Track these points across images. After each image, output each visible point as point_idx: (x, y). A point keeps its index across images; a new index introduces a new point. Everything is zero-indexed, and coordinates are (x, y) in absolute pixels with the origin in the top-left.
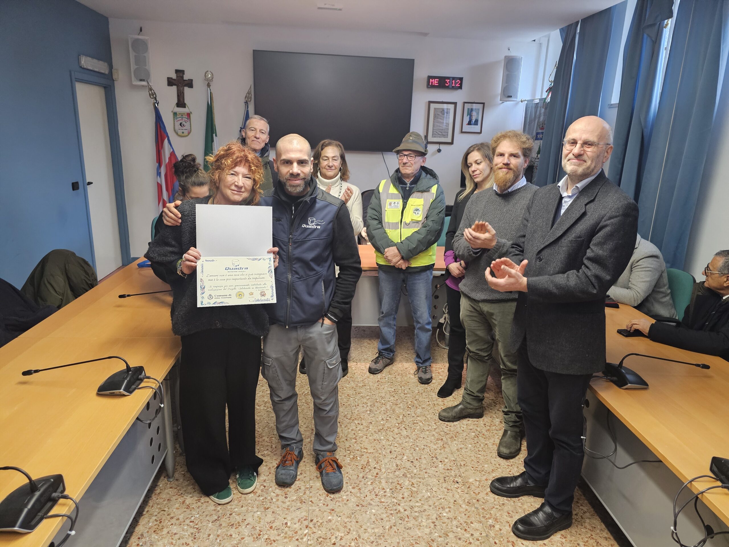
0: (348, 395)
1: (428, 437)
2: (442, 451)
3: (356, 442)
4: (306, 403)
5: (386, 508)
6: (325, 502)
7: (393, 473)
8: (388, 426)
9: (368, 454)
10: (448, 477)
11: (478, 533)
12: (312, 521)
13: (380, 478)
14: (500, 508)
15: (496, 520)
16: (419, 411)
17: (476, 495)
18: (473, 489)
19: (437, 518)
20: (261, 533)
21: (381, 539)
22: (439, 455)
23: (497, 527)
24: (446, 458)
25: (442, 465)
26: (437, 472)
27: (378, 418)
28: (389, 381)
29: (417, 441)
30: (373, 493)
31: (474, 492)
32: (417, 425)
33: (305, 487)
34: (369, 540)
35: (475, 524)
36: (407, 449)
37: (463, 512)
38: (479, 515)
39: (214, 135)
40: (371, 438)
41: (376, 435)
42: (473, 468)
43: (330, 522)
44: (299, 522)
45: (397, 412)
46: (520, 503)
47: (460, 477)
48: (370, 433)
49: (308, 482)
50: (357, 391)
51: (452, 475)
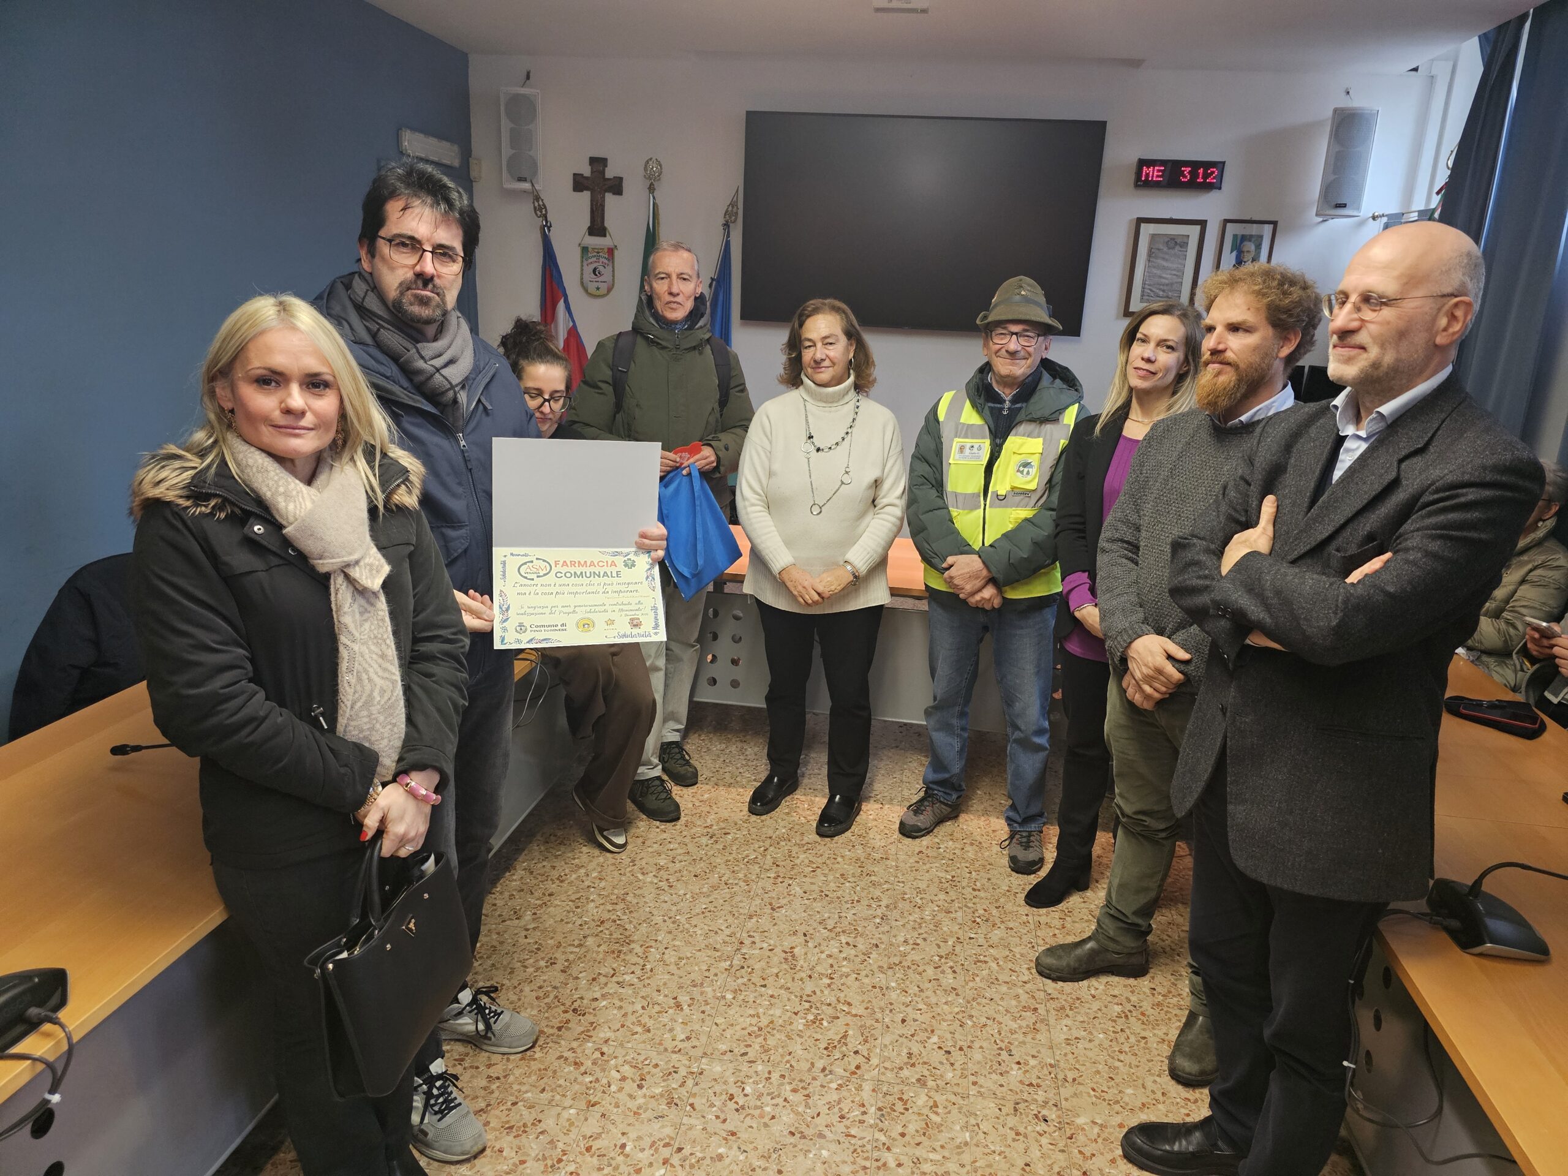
0: (842, 875)
1: (1000, 1001)
2: (1029, 1038)
3: (829, 986)
4: (745, 881)
5: (855, 1150)
6: (723, 1111)
7: (895, 1071)
8: (917, 958)
9: (849, 1019)
10: (1026, 1104)
12: (680, 1150)
13: (861, 1077)
16: (997, 934)
17: (1085, 1158)
18: (1079, 1144)
20: (564, 1158)
22: (1017, 1047)
24: (1033, 1056)
25: (1020, 1072)
26: (1001, 1086)
27: (895, 936)
28: (945, 854)
29: (974, 1003)
30: (836, 1110)
31: (1080, 1152)
32: (984, 965)
33: (689, 1070)
36: (944, 1020)
40: (866, 981)
41: (881, 975)
42: (1094, 1090)
43: (720, 1160)
44: (651, 1147)
45: (945, 929)
47: (1055, 1108)
48: (868, 969)
49: (696, 1060)
50: (864, 870)
51: (1037, 1101)
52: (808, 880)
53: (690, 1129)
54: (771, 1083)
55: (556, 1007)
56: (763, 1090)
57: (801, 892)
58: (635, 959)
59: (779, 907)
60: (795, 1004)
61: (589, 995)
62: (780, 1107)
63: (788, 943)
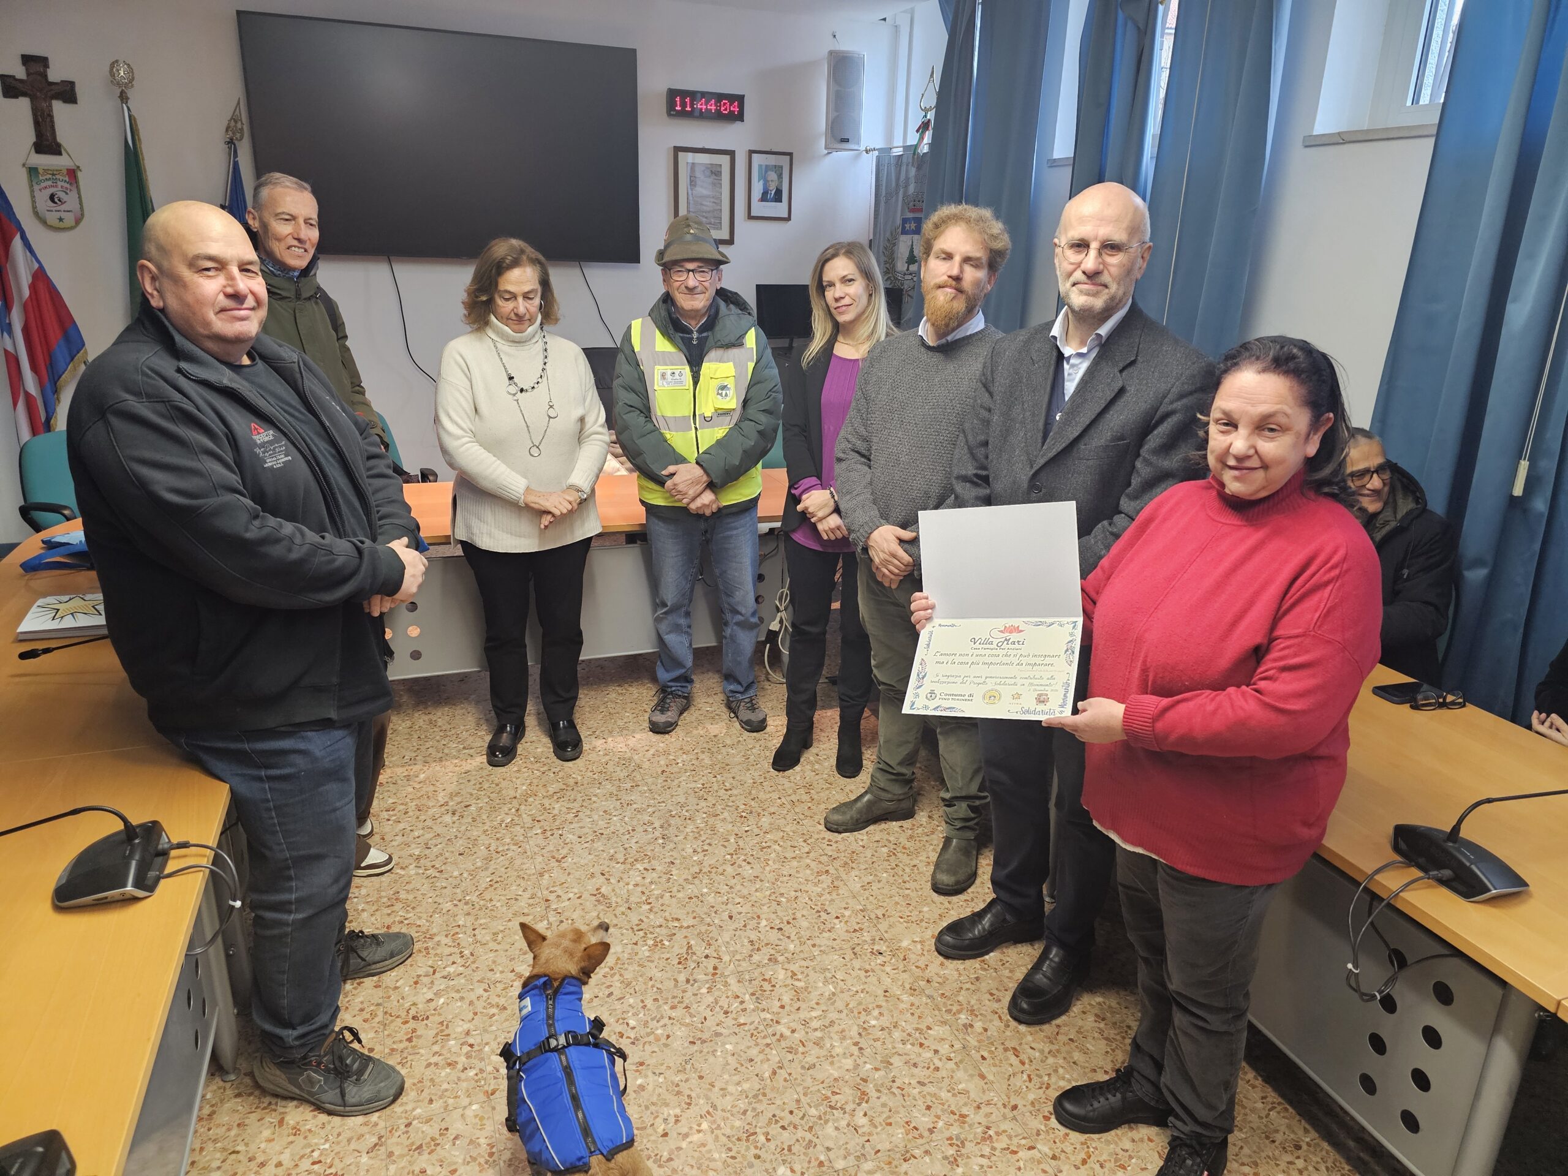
0: (605, 812)
1: (798, 872)
2: (834, 896)
3: (651, 910)
4: (514, 844)
5: (752, 1035)
7: (747, 959)
8: (712, 862)
9: (684, 932)
10: (860, 946)
11: (947, 1046)
13: (722, 975)
14: (973, 987)
15: (972, 1012)
16: (765, 821)
17: (923, 970)
18: (912, 961)
19: (860, 1034)
20: (494, 1150)
21: (760, 1101)
22: (829, 905)
23: (978, 1025)
24: (845, 908)
25: (842, 924)
26: (834, 940)
27: (683, 850)
28: (685, 767)
29: (779, 883)
30: (717, 1009)
31: (917, 967)
32: (769, 850)
34: (737, 1109)
35: (936, 1028)
36: (763, 905)
37: (907, 1011)
40: (680, 895)
41: (691, 886)
42: (901, 917)
43: (644, 1090)
45: (721, 830)
47: (882, 942)
48: (676, 884)
51: (866, 941)
52: (575, 825)
54: (649, 1010)
55: (392, 1021)
56: (645, 1018)
57: (576, 837)
58: (447, 951)
59: (563, 858)
60: (629, 937)
61: (421, 999)
62: (669, 1026)
63: (591, 886)
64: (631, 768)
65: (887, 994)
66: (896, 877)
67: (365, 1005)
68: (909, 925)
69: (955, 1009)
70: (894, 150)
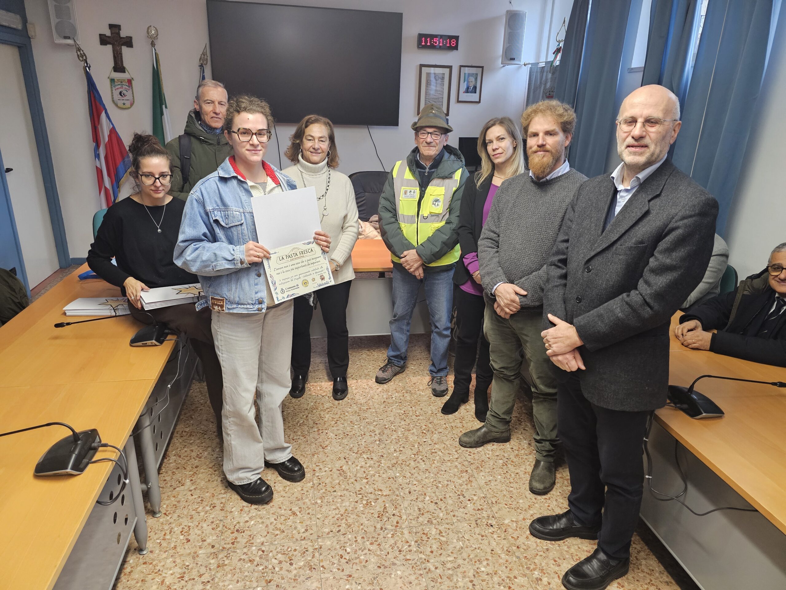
0: (351, 422)
1: (450, 469)
2: (469, 485)
3: (367, 483)
4: (303, 436)
5: (413, 567)
6: (340, 565)
7: (416, 519)
8: (404, 458)
9: (383, 497)
10: (480, 520)
13: (401, 527)
14: (544, 555)
15: (542, 571)
16: (436, 436)
17: (516, 540)
18: (510, 533)
19: (474, 575)
23: (545, 580)
24: (474, 495)
25: (472, 504)
26: (466, 514)
27: (389, 449)
29: (439, 475)
30: (396, 548)
31: (512, 537)
32: (436, 454)
33: (314, 548)
35: (520, 578)
36: (428, 487)
37: (504, 564)
38: (523, 567)
39: (164, 106)
40: (384, 476)
41: (390, 471)
42: (506, 505)
45: (411, 439)
46: (566, 547)
47: (493, 519)
49: (315, 541)
50: (361, 417)
51: (484, 517)
52: (335, 428)
53: (327, 580)
54: (358, 543)
55: (226, 531)
56: (355, 548)
57: (334, 435)
59: (326, 447)
60: (354, 498)
61: (242, 520)
62: (368, 555)
63: (338, 464)
64: (368, 398)
65: (493, 552)
66: (506, 479)
67: (214, 520)
68: (510, 510)
69: (532, 567)
70: (540, 64)
